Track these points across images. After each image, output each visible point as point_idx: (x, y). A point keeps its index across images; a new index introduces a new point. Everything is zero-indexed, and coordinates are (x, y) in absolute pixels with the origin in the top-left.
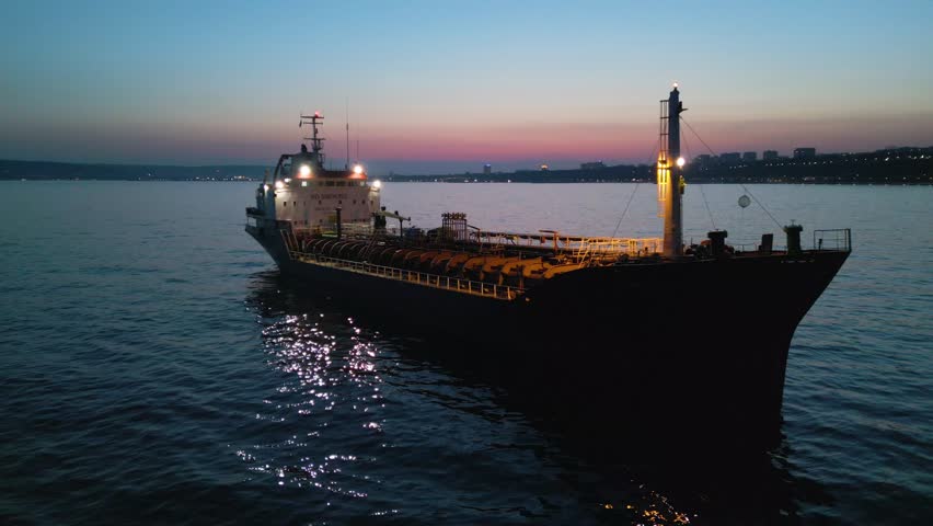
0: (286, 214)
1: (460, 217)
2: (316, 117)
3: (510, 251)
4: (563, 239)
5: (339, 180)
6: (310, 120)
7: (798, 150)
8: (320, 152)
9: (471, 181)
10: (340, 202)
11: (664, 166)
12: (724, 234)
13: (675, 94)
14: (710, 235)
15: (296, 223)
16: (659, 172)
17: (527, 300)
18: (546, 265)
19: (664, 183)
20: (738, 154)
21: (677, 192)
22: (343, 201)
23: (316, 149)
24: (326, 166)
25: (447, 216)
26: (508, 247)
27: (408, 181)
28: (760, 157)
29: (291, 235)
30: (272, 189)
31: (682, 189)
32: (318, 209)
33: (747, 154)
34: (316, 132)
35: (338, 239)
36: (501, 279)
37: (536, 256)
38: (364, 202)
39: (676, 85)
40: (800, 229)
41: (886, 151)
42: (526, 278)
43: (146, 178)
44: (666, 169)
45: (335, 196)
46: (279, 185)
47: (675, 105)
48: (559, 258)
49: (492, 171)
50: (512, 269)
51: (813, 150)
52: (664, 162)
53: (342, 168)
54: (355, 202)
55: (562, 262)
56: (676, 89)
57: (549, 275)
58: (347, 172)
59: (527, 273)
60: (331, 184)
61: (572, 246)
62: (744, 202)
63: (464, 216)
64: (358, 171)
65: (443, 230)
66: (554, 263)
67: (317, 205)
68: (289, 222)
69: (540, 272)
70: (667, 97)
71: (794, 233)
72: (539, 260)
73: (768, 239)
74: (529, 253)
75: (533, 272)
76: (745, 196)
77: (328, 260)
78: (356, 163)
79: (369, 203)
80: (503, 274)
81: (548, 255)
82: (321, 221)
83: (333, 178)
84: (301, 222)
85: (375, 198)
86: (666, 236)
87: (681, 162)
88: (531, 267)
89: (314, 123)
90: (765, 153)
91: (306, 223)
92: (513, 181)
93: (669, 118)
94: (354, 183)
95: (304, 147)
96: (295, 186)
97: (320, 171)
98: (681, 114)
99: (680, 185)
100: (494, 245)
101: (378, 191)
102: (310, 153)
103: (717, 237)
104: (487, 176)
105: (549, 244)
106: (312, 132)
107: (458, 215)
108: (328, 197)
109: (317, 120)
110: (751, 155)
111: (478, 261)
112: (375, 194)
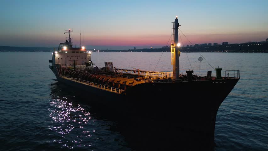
0: (59, 62)
1: (111, 63)
2: (70, 31)
3: (125, 75)
4: (141, 72)
5: (78, 51)
6: (68, 32)
7: (223, 43)
8: (71, 42)
9: (130, 52)
10: (77, 58)
11: (173, 46)
12: (192, 72)
13: (177, 20)
14: (187, 72)
15: (62, 65)
16: (171, 48)
17: (125, 94)
18: (135, 81)
19: (173, 52)
20: (206, 44)
21: (177, 56)
22: (78, 58)
23: (70, 41)
24: (73, 47)
25: (106, 63)
26: (124, 74)
27: (112, 52)
28: (212, 45)
29: (60, 69)
30: (54, 54)
31: (179, 54)
32: (69, 61)
33: (209, 44)
34: (70, 35)
35: (74, 70)
36: (119, 85)
37: (133, 78)
38: (85, 58)
39: (177, 17)
40: (221, 69)
41: (248, 43)
42: (127, 86)
43: (35, 51)
44: (174, 47)
45: (75, 56)
46: (56, 52)
47: (177, 24)
48: (138, 78)
49: (137, 49)
50: (123, 82)
51: (228, 43)
52: (173, 45)
53: (79, 47)
54: (82, 58)
55: (140, 80)
56: (177, 18)
57: (134, 85)
58: (80, 48)
59: (127, 84)
60: (74, 52)
61: (143, 74)
62: (200, 59)
63: (112, 63)
64: (83, 48)
65: (105, 67)
66: (137, 80)
67: (70, 59)
68: (60, 65)
69: (132, 83)
70: (174, 21)
71: (219, 71)
72: (133, 79)
73: (210, 73)
74: (130, 76)
75: (130, 83)
76: (201, 57)
77: (69, 78)
78: (83, 46)
79: (87, 59)
80: (120, 84)
81: (136, 77)
82: (71, 64)
83: (74, 50)
84: (64, 65)
85: (89, 57)
86: (174, 71)
87: (179, 45)
88: (129, 82)
89: (69, 33)
90: (214, 44)
91: (66, 65)
92: (142, 52)
93: (175, 29)
94: (82, 52)
95: (66, 40)
96: (62, 53)
97: (70, 48)
98: (179, 27)
99: (178, 53)
100: (120, 73)
101: (90, 55)
102: (68, 43)
103: (190, 73)
104: (135, 50)
105: (137, 73)
106: (69, 36)
107: (110, 63)
108: (73, 56)
109: (70, 32)
110: (210, 44)
111: (113, 79)
112: (89, 56)
